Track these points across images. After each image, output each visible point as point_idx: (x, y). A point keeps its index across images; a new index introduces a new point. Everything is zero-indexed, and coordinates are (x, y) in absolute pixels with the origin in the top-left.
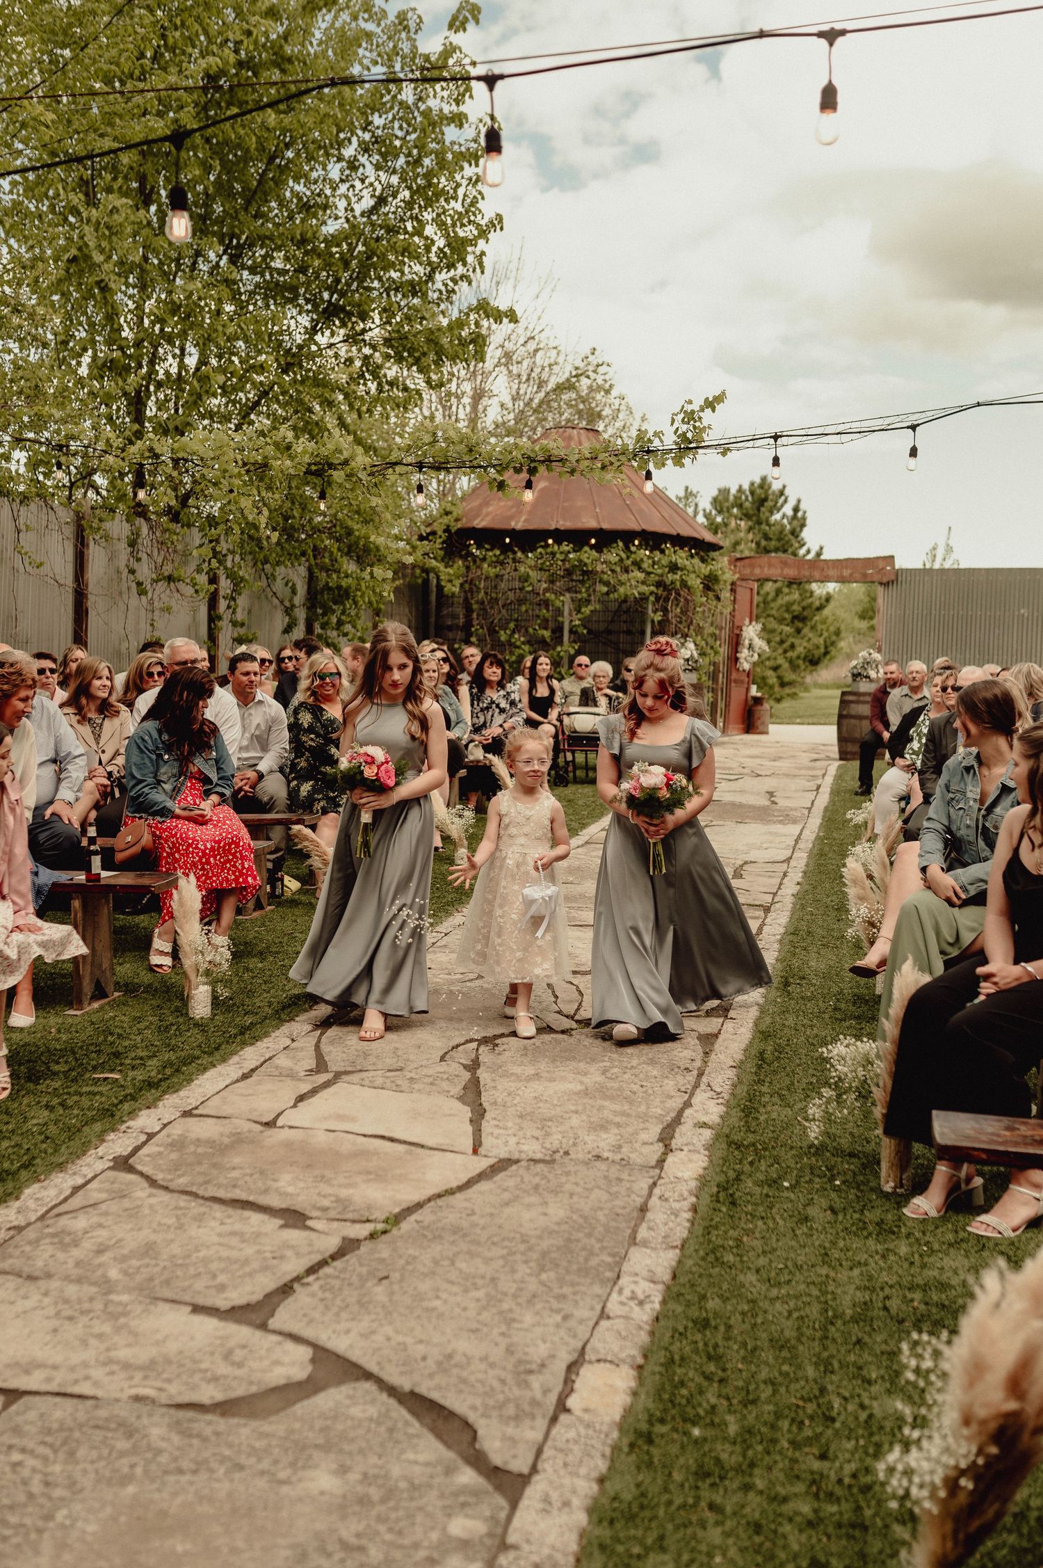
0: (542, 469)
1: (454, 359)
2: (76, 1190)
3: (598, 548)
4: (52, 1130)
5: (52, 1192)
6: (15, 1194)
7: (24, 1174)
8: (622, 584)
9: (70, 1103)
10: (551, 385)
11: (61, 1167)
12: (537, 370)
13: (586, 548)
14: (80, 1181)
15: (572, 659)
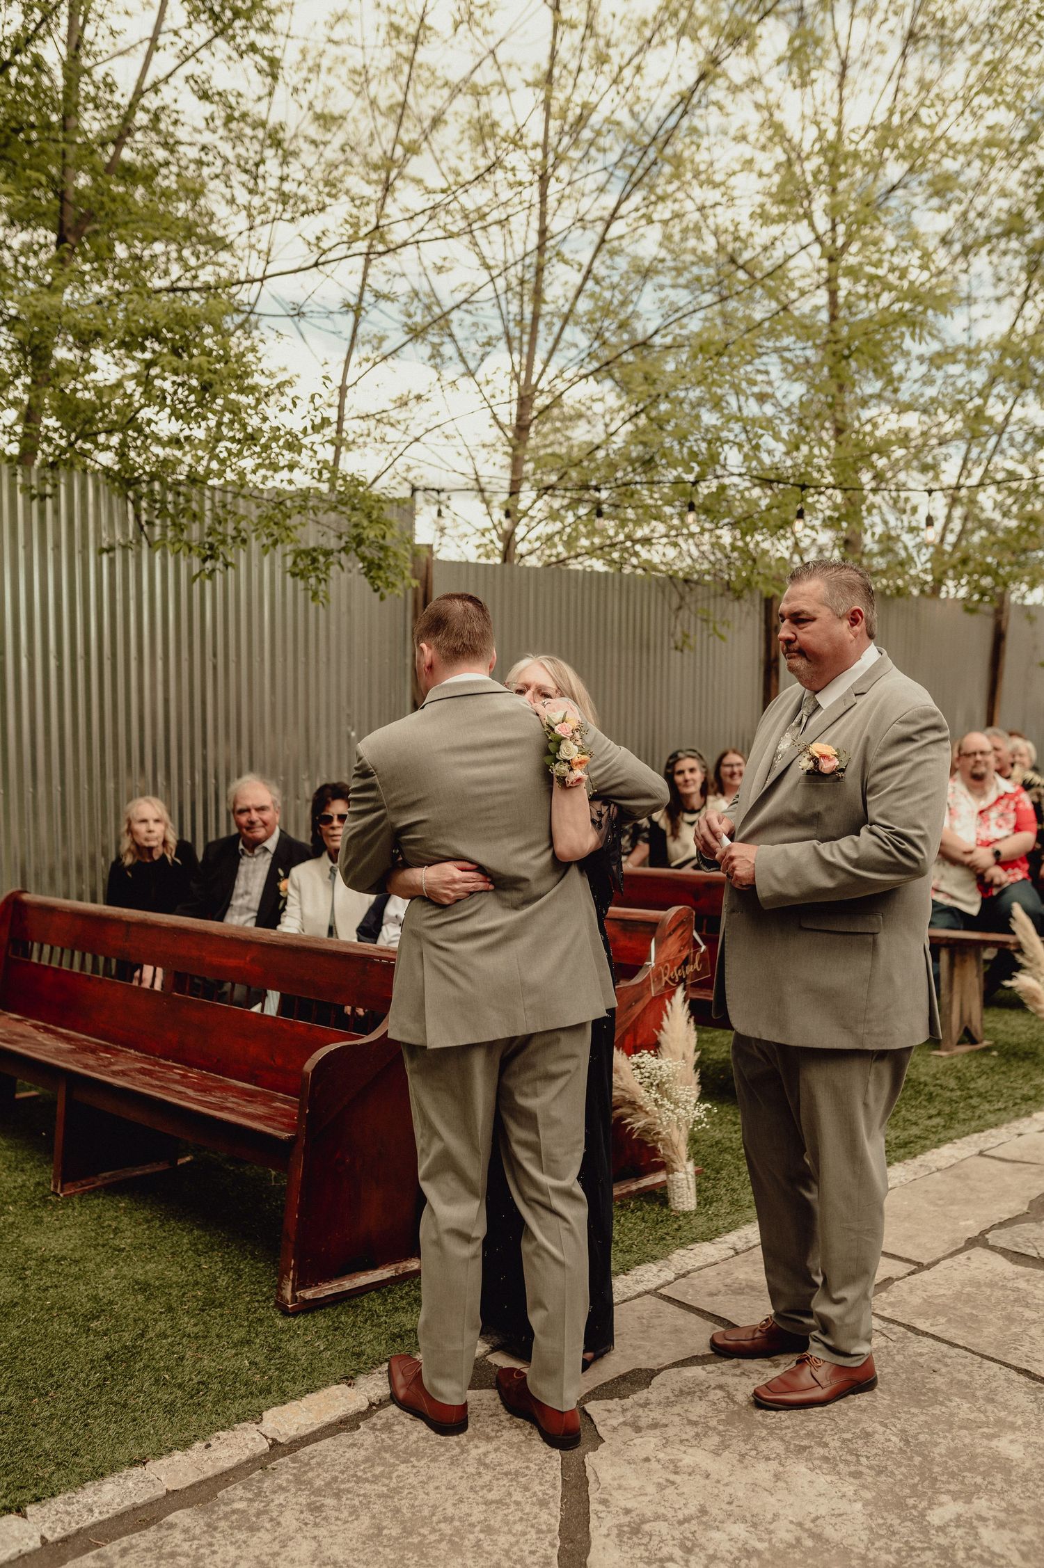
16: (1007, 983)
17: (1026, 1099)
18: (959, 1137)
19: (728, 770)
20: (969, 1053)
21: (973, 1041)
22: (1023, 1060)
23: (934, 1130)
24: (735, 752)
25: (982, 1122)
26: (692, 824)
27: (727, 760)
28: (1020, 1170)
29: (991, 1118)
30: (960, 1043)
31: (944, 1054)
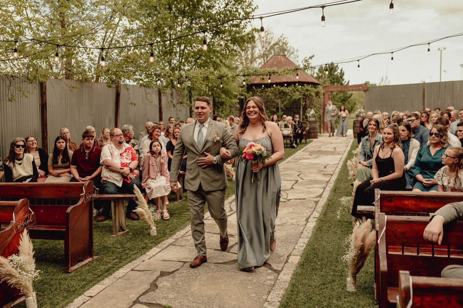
0: (272, 75)
1: (247, 43)
2: (186, 233)
3: (287, 86)
4: (178, 223)
5: (182, 233)
6: (174, 234)
7: (176, 230)
8: (293, 95)
9: (181, 218)
10: (272, 44)
11: (182, 229)
12: (268, 39)
13: (284, 87)
14: (187, 231)
15: (282, 116)
16: (134, 211)
17: (143, 248)
18: (124, 265)
19: (31, 143)
20: (122, 235)
21: (123, 230)
22: (140, 235)
23: (116, 264)
24: (31, 136)
25: (131, 259)
26: (20, 164)
27: (29, 140)
28: (145, 274)
29: (133, 257)
30: (119, 231)
31: (114, 236)
